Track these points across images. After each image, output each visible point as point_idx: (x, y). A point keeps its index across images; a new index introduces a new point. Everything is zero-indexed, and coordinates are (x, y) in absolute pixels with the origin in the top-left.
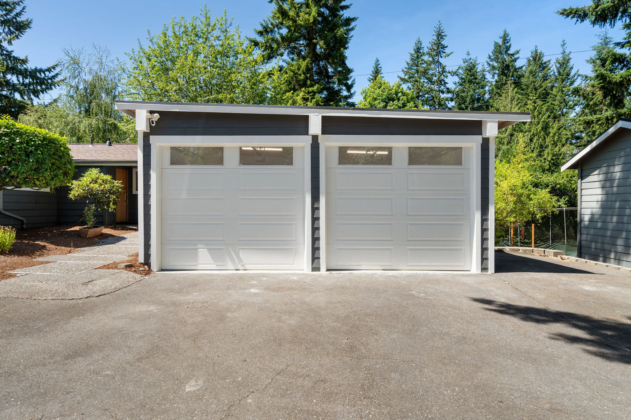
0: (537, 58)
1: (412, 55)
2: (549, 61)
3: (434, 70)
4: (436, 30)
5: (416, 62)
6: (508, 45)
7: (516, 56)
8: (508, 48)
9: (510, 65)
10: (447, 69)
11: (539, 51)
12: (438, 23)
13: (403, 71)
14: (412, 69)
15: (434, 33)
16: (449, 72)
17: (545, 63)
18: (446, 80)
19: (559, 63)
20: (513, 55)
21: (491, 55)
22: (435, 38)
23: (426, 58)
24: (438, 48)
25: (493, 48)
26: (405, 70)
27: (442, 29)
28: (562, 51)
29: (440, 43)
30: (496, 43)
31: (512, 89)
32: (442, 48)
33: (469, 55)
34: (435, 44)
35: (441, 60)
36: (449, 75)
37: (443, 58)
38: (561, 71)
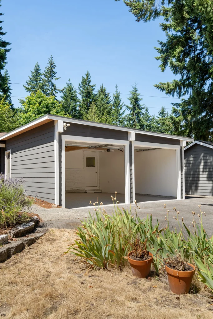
0: (102, 90)
1: (33, 73)
2: (109, 94)
3: (48, 86)
4: (49, 61)
5: (36, 78)
6: (90, 80)
7: (94, 88)
8: (89, 82)
9: (91, 92)
10: (57, 87)
11: (104, 87)
12: (51, 57)
13: (27, 82)
14: (33, 83)
15: (49, 63)
16: (58, 90)
17: (107, 94)
18: (56, 94)
19: (115, 97)
20: (92, 86)
21: (81, 84)
22: (49, 66)
23: (43, 77)
24: (51, 72)
25: (81, 80)
26: (28, 82)
27: (53, 61)
28: (116, 90)
29: (52, 70)
30: (83, 78)
31: (94, 107)
32: (53, 73)
33: (70, 81)
34: (49, 70)
35: (53, 81)
36: (58, 91)
37: (54, 80)
38: (116, 101)
